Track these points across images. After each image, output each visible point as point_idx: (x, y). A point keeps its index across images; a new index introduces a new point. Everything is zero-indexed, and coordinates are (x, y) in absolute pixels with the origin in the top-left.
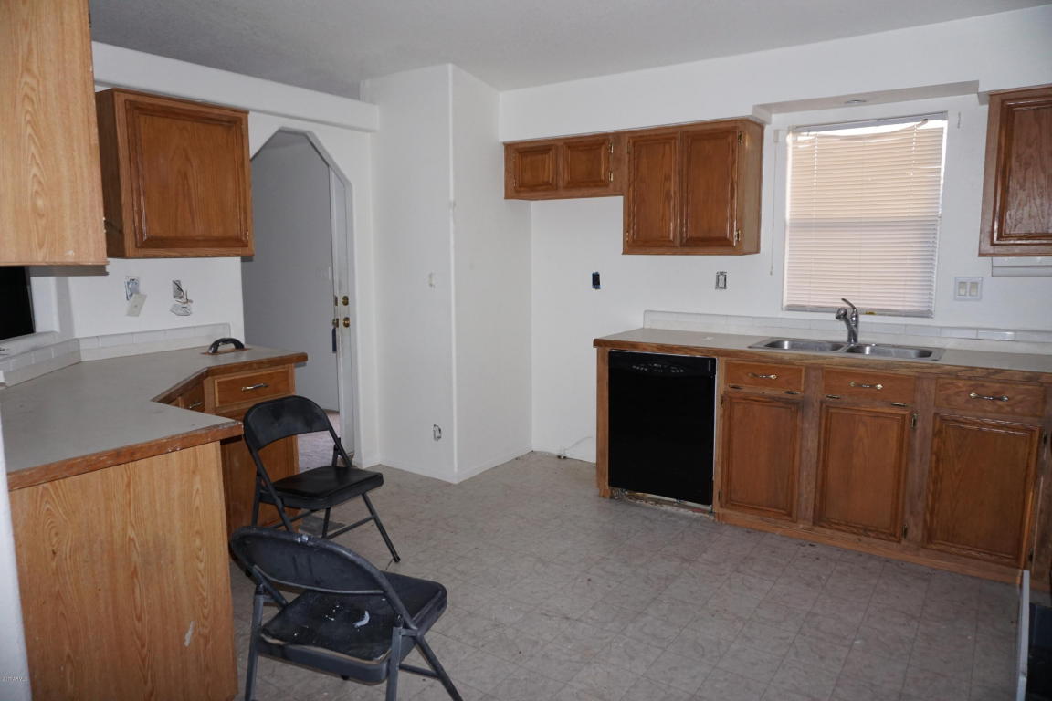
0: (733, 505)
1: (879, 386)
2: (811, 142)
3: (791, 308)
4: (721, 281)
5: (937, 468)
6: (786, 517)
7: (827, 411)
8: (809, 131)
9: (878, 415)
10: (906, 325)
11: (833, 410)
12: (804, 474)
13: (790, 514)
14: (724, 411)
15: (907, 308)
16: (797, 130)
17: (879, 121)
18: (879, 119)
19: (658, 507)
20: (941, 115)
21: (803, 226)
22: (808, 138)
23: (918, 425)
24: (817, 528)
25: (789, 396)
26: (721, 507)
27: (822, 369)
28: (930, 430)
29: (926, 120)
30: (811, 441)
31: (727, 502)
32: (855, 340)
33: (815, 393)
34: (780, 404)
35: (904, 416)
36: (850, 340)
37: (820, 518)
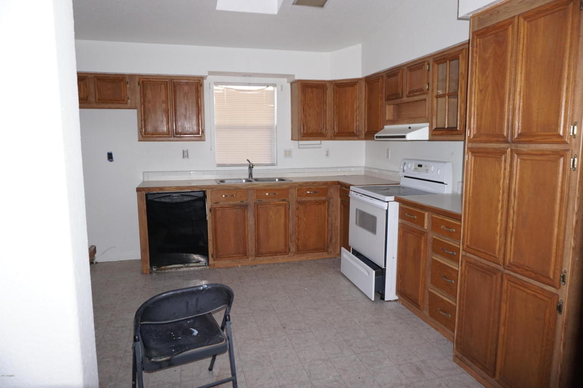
0: (220, 258)
1: (267, 194)
2: (223, 90)
3: (219, 165)
4: (185, 154)
5: (298, 222)
6: (245, 257)
7: (257, 207)
8: (222, 85)
9: (277, 205)
10: (268, 169)
11: (259, 206)
12: (249, 236)
13: (246, 255)
14: (212, 215)
15: (267, 163)
16: (217, 84)
17: (250, 84)
18: (249, 84)
19: (178, 270)
20: (274, 85)
21: (221, 128)
22: (221, 88)
23: (291, 206)
24: (257, 258)
25: (241, 203)
26: (214, 260)
27: (254, 189)
28: (294, 208)
29: (268, 86)
30: (251, 221)
31: (216, 258)
32: (252, 177)
33: (251, 200)
34: (238, 207)
35: (286, 204)
36: (249, 177)
37: (258, 254)
